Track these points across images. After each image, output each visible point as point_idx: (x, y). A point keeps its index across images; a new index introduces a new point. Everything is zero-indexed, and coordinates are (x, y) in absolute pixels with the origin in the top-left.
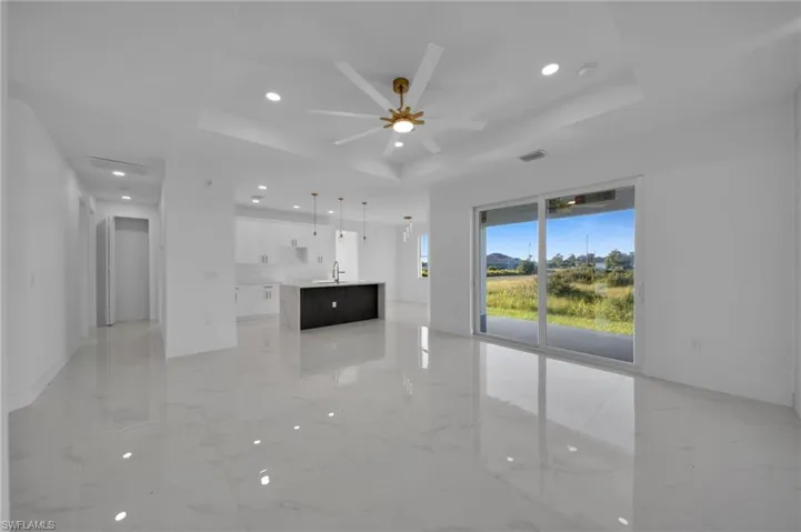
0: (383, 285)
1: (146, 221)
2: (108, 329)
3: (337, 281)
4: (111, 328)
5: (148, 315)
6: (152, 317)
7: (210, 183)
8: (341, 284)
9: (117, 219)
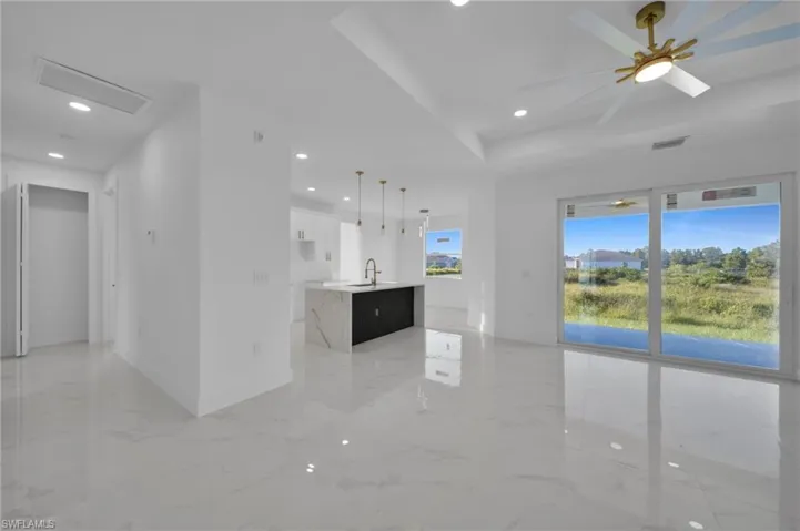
0: (422, 287)
1: (86, 194)
2: (18, 362)
3: (374, 283)
4: (24, 361)
5: (87, 334)
6: (92, 338)
7: (261, 137)
8: (378, 288)
9: (32, 188)
